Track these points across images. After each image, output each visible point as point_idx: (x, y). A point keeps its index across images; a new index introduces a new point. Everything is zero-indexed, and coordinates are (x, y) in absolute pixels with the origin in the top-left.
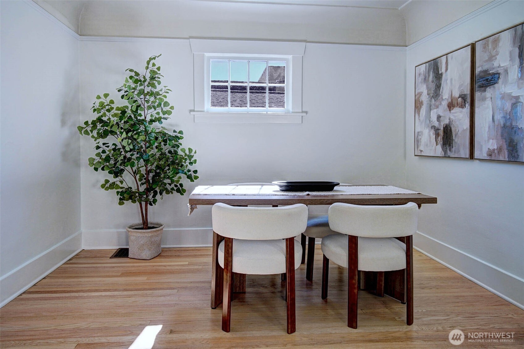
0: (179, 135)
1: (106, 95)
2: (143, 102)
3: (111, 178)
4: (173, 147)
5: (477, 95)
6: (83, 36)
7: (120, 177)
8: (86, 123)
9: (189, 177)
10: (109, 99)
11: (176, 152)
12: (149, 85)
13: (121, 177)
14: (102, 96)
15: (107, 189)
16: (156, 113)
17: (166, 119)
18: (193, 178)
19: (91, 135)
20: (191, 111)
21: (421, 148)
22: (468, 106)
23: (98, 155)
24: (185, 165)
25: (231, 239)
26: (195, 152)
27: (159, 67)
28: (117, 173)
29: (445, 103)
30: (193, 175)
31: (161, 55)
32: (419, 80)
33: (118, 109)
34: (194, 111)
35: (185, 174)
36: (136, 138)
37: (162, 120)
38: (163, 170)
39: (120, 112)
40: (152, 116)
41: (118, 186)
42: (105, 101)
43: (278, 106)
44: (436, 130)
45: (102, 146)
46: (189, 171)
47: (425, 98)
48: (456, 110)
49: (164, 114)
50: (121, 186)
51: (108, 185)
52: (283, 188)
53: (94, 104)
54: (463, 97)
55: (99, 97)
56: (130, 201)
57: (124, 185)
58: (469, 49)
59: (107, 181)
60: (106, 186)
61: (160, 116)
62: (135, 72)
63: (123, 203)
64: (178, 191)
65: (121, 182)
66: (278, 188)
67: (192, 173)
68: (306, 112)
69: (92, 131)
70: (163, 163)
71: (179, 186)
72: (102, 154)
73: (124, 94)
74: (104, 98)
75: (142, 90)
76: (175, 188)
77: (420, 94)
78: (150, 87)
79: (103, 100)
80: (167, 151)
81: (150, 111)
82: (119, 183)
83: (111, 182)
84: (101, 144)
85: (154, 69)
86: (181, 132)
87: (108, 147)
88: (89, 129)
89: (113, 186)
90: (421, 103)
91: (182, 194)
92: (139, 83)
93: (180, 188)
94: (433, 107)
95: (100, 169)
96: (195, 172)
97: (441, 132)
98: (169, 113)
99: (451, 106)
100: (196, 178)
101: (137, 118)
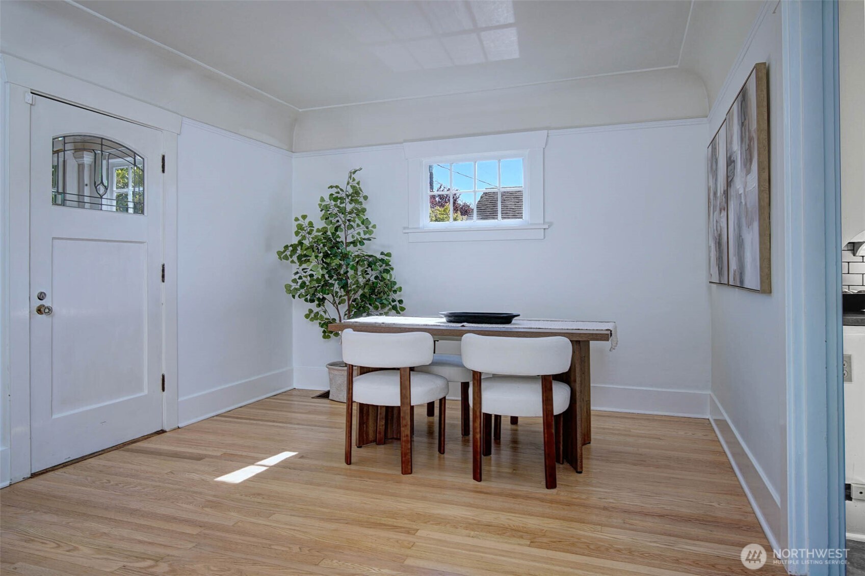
0: (387, 258)
1: (304, 217)
2: (344, 222)
3: (314, 308)
4: (381, 272)
5: (729, 190)
6: (297, 152)
7: (322, 307)
8: (286, 247)
9: (395, 307)
10: (307, 221)
12: (351, 202)
13: (324, 306)
14: (300, 218)
15: (312, 320)
16: (357, 234)
17: (369, 239)
18: (398, 309)
19: (290, 259)
20: (404, 228)
21: (711, 271)
22: (726, 206)
23: (295, 281)
25: (351, 366)
27: (359, 182)
28: (320, 302)
29: (719, 202)
30: (398, 305)
31: (361, 169)
32: (709, 169)
33: (318, 231)
34: (408, 228)
35: (391, 304)
36: (329, 262)
37: (365, 241)
39: (321, 233)
40: (352, 237)
41: (322, 317)
42: (303, 223)
43: (515, 217)
44: (716, 243)
45: (300, 271)
46: (394, 301)
47: (712, 195)
48: (723, 213)
49: (365, 235)
51: (312, 315)
52: (449, 319)
54: (724, 193)
55: (297, 219)
57: (326, 316)
59: (311, 311)
60: (311, 317)
61: (361, 236)
63: (329, 337)
65: (325, 312)
66: (444, 320)
67: (397, 303)
69: (291, 256)
72: (298, 280)
74: (303, 221)
75: (344, 208)
78: (354, 204)
79: (301, 222)
82: (323, 314)
83: (315, 311)
85: (354, 184)
86: (388, 254)
87: (305, 272)
88: (288, 253)
89: (317, 316)
90: (711, 203)
92: (339, 201)
94: (714, 209)
95: (297, 296)
96: (401, 302)
97: (718, 245)
98: (371, 233)
99: (721, 208)
100: (403, 309)
101: (336, 240)
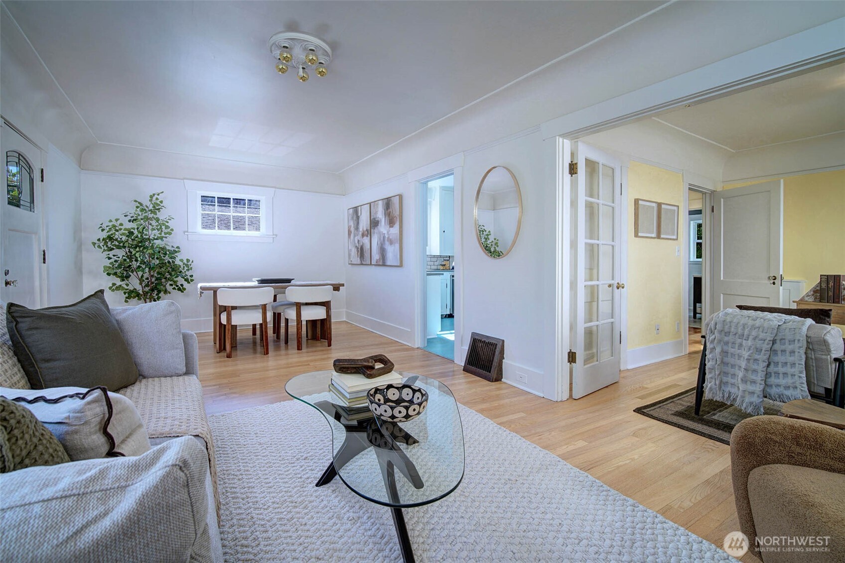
0: (177, 250)
1: (117, 220)
2: (147, 225)
3: (118, 282)
4: (171, 258)
5: (372, 230)
6: (86, 170)
7: (126, 281)
8: (99, 240)
9: (186, 280)
10: (119, 222)
11: (173, 262)
13: (128, 280)
14: (114, 220)
15: (113, 290)
16: (158, 234)
17: (166, 237)
18: (189, 281)
19: (103, 248)
20: (184, 232)
21: (351, 259)
22: (369, 236)
23: (110, 264)
24: (183, 271)
26: (192, 262)
27: (161, 201)
28: (124, 278)
29: (360, 233)
30: (190, 278)
31: (163, 192)
32: (350, 218)
33: (125, 229)
34: (187, 232)
35: (184, 278)
37: (164, 239)
38: (163, 275)
39: (127, 232)
40: (155, 235)
41: (123, 288)
43: (255, 230)
44: (358, 248)
45: (112, 257)
46: (186, 276)
47: (352, 229)
48: (365, 238)
49: (165, 234)
50: (126, 287)
51: (114, 288)
52: (259, 282)
53: (102, 224)
54: (367, 230)
55: (110, 221)
56: (137, 298)
57: (130, 287)
58: (369, 205)
59: (114, 284)
60: (112, 288)
61: (162, 235)
62: (139, 203)
64: (179, 289)
65: (127, 285)
67: (189, 277)
68: (276, 235)
69: (103, 246)
70: (164, 270)
71: (180, 286)
72: (114, 263)
73: (130, 219)
75: (146, 216)
76: (177, 288)
77: (351, 226)
78: (153, 214)
79: (114, 223)
80: (166, 261)
81: (154, 232)
82: (124, 286)
83: (118, 285)
84: (111, 256)
85: (157, 202)
86: (178, 247)
87: (119, 258)
88: (101, 244)
89: (119, 288)
90: (351, 232)
91: (182, 292)
92: (144, 211)
93: (181, 287)
94: (356, 235)
95: (111, 275)
96: (192, 276)
97: (359, 250)
98: (170, 234)
99: (363, 235)
100: (192, 280)
101: (143, 237)
